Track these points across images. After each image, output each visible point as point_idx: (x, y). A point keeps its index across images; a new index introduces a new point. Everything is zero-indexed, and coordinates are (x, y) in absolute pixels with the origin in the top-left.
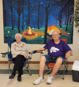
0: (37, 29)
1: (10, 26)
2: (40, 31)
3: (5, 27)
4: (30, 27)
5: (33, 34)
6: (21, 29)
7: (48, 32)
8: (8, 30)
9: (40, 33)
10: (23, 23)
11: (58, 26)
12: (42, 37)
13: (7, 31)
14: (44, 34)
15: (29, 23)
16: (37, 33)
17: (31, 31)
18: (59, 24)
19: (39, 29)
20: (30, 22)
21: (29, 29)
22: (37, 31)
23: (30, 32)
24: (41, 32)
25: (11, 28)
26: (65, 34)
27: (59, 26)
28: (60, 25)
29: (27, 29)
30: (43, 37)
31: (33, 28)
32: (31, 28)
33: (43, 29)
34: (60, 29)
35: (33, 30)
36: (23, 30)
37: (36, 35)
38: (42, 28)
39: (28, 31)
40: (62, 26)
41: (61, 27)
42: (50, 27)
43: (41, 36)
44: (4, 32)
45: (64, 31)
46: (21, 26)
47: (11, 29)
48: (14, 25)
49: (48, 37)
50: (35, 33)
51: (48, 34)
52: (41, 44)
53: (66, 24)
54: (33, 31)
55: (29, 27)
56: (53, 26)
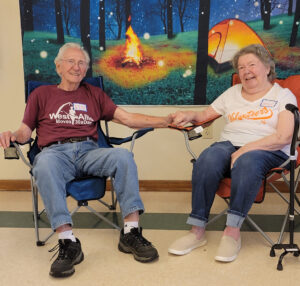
0: (165, 37)
1: (49, 30)
2: (177, 47)
3: (29, 34)
4: (135, 32)
5: (147, 62)
6: (95, 42)
7: (211, 51)
8: (41, 44)
9: (179, 55)
10: (102, 14)
11: (256, 20)
12: (185, 76)
13: (39, 52)
14: (194, 59)
15: (128, 12)
16: (162, 58)
17: (139, 47)
18: (258, 15)
19: (171, 36)
20: (134, 9)
21: (127, 37)
22: (166, 46)
23: (133, 53)
24: (181, 51)
25: (55, 36)
26: (288, 58)
27: (261, 23)
28: (266, 18)
29: (119, 38)
30: (188, 73)
31: (147, 36)
32: (139, 33)
33: (190, 36)
34: (267, 35)
35: (146, 43)
36: (102, 43)
37: (161, 63)
38: (185, 34)
39: (125, 48)
40: (272, 21)
41: (267, 26)
42: (220, 28)
43: (181, 70)
44: (25, 54)
45: (285, 43)
46: (95, 26)
47: (51, 41)
48: (65, 25)
49: (210, 72)
50: (155, 56)
51: (212, 61)
52: (182, 103)
53: (290, 13)
54: (146, 48)
55: (130, 32)
56: (231, 23)
